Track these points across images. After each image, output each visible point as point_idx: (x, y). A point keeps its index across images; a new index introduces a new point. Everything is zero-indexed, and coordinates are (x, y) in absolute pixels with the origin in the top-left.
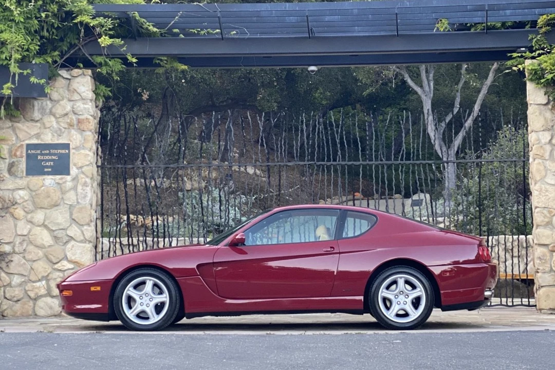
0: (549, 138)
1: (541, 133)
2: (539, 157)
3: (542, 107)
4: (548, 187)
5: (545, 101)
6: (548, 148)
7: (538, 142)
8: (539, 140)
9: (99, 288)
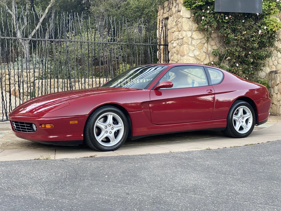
0: (191, 35)
1: (188, 32)
2: (187, 43)
3: (188, 19)
4: (190, 58)
5: (189, 17)
6: (190, 39)
7: (186, 36)
8: (187, 35)
9: (76, 122)
